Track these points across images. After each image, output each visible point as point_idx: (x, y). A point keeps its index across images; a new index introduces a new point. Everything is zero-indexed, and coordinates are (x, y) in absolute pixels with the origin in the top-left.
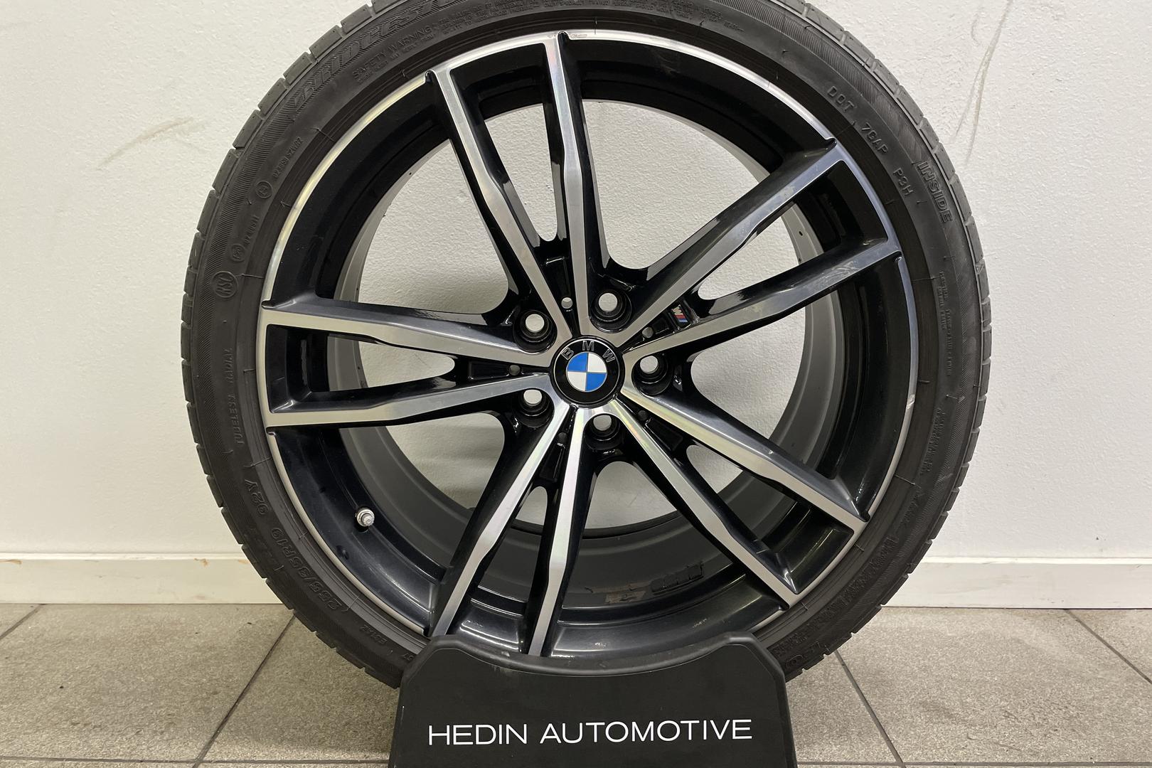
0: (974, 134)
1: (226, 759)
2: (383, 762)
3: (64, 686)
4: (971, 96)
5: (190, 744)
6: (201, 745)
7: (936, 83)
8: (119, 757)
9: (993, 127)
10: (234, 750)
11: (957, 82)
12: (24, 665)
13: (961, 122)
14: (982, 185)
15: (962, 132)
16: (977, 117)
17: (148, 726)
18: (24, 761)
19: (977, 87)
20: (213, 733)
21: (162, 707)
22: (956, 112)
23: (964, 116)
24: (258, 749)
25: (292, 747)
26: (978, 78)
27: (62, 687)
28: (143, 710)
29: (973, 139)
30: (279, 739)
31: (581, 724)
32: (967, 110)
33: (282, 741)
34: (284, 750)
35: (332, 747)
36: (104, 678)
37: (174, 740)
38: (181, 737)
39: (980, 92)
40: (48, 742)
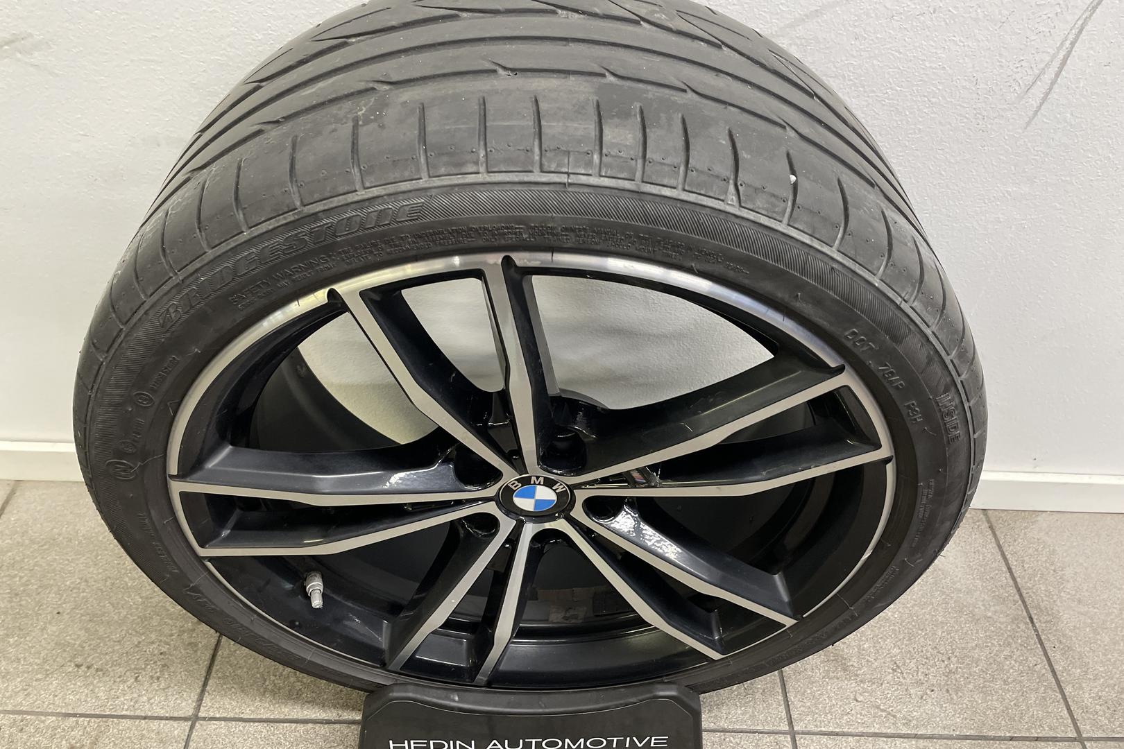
0: (1047, 94)
1: (218, 716)
2: (354, 722)
3: (61, 611)
4: (1059, 49)
5: (185, 694)
6: (194, 696)
7: (1019, 29)
8: (124, 713)
9: (1073, 86)
10: (224, 704)
11: (1048, 30)
12: (18, 579)
13: (1038, 77)
14: (1037, 151)
15: (1033, 91)
16: (1058, 75)
17: (144, 669)
18: (43, 718)
19: (1071, 37)
20: (203, 679)
21: (153, 643)
22: (1034, 66)
23: (1043, 72)
24: (244, 703)
25: (274, 701)
26: (1077, 26)
27: (58, 613)
28: (137, 646)
29: (1044, 99)
30: (262, 690)
31: (521, 741)
32: (1048, 65)
33: (265, 692)
34: (267, 705)
35: (309, 702)
36: (95, 599)
37: (171, 689)
38: (176, 685)
39: (1073, 44)
40: (59, 691)
